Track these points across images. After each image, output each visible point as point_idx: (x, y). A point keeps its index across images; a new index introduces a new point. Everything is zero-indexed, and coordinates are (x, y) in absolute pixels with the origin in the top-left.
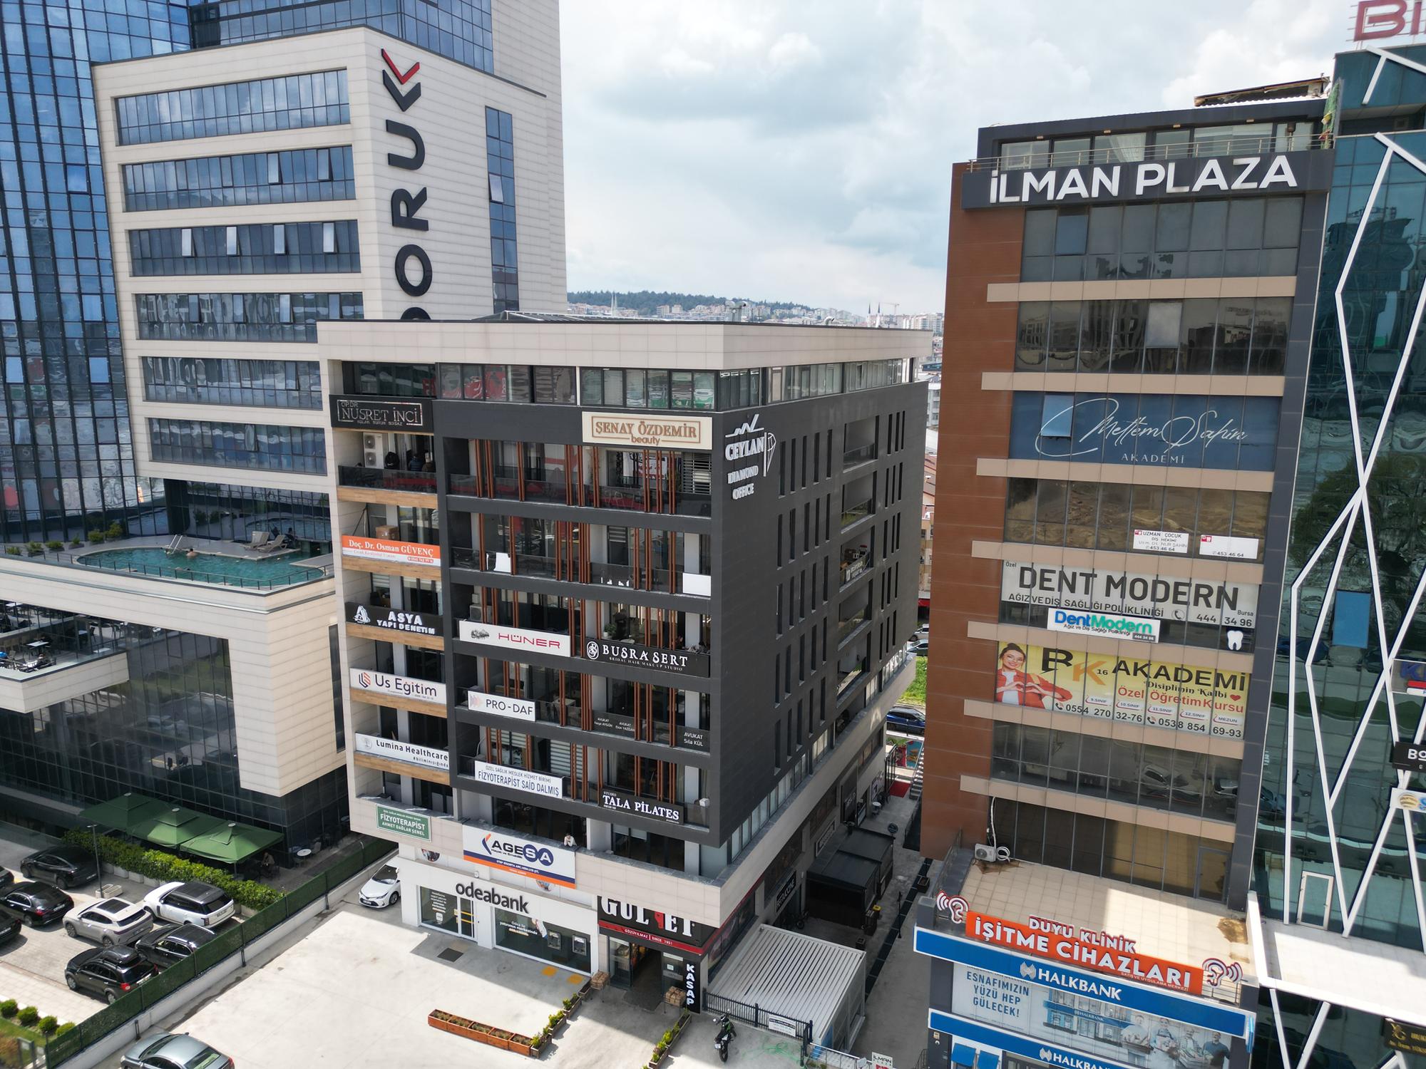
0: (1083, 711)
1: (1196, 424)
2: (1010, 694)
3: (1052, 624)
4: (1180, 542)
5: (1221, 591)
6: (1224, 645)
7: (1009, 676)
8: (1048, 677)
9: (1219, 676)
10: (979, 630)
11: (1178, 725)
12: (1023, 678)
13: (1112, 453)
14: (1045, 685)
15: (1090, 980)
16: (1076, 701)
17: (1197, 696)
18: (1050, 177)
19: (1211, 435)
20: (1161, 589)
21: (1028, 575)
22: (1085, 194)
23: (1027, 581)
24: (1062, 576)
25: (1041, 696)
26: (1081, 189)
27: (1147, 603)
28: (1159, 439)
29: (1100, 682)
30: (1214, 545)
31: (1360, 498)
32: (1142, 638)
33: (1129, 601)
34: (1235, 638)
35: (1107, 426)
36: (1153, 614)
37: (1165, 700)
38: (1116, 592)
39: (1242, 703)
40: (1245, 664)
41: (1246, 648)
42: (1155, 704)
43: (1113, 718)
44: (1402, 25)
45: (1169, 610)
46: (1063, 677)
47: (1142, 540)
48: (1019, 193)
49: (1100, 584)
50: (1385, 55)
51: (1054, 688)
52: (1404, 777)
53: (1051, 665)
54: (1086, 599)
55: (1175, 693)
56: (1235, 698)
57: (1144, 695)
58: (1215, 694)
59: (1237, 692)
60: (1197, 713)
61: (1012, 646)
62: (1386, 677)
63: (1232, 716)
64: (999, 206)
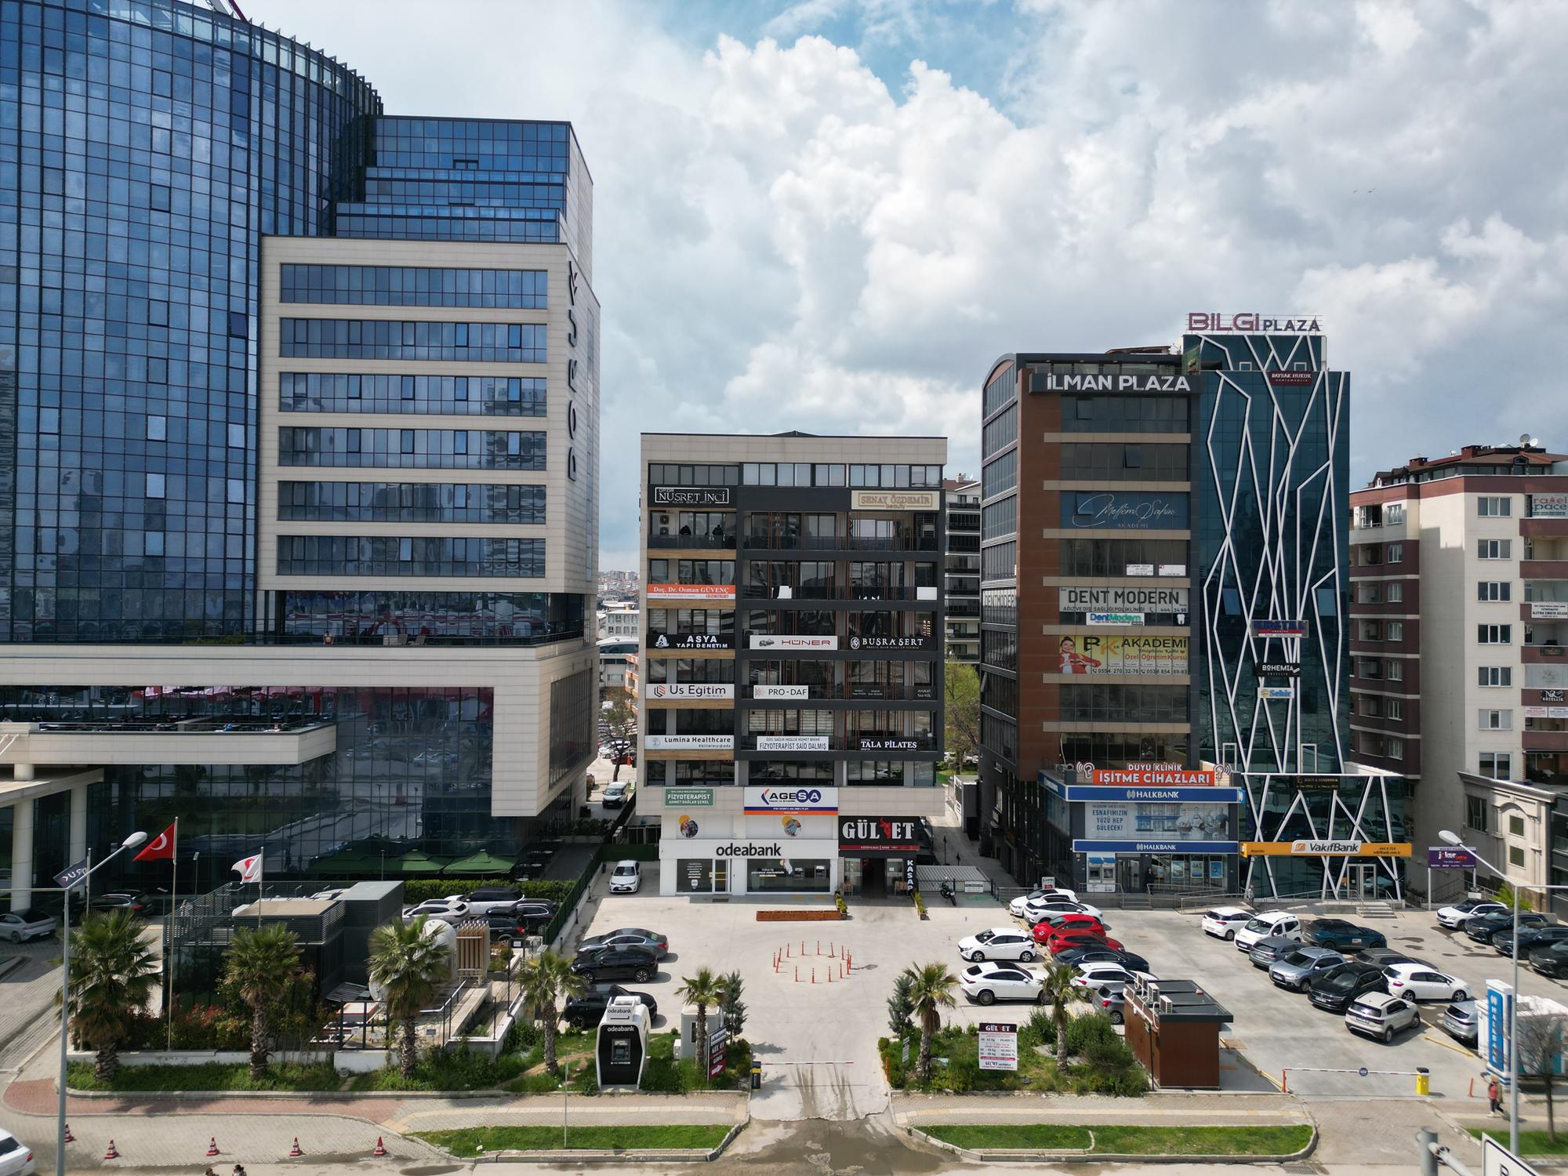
0: (1108, 671)
1: (1152, 507)
2: (1067, 668)
3: (1089, 622)
4: (1149, 569)
5: (1171, 593)
6: (1176, 623)
7: (1066, 656)
8: (1087, 654)
9: (1174, 641)
10: (1050, 629)
11: (1157, 671)
12: (1074, 656)
13: (1112, 523)
14: (1087, 659)
15: (1163, 791)
16: (1103, 666)
17: (1164, 654)
18: (1078, 378)
19: (1159, 512)
20: (1142, 595)
21: (1073, 594)
22: (1095, 388)
23: (1073, 599)
24: (1092, 594)
25: (1084, 666)
26: (1093, 385)
27: (1136, 605)
28: (1135, 515)
29: (1115, 653)
30: (1166, 570)
31: (1228, 541)
32: (1136, 624)
33: (1127, 605)
34: (1181, 618)
35: (1109, 509)
36: (1140, 610)
37: (1149, 658)
38: (1120, 600)
39: (1185, 654)
40: (1186, 632)
41: (1187, 623)
42: (1144, 662)
43: (1123, 672)
44: (1207, 326)
45: (1147, 607)
46: (1096, 653)
47: (1131, 570)
48: (1063, 385)
49: (1111, 596)
50: (1204, 338)
51: (1090, 660)
52: (1262, 680)
53: (1089, 646)
54: (1105, 605)
55: (1153, 654)
56: (1182, 652)
57: (1139, 657)
58: (1173, 651)
59: (1183, 649)
60: (1164, 664)
61: (1067, 638)
62: (1248, 631)
63: (1182, 664)
64: (1052, 392)
